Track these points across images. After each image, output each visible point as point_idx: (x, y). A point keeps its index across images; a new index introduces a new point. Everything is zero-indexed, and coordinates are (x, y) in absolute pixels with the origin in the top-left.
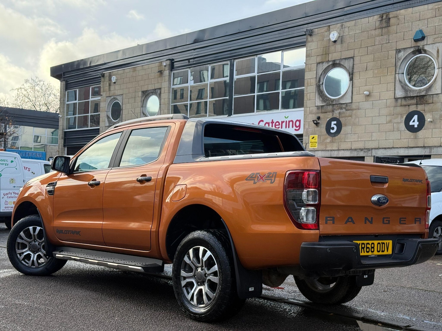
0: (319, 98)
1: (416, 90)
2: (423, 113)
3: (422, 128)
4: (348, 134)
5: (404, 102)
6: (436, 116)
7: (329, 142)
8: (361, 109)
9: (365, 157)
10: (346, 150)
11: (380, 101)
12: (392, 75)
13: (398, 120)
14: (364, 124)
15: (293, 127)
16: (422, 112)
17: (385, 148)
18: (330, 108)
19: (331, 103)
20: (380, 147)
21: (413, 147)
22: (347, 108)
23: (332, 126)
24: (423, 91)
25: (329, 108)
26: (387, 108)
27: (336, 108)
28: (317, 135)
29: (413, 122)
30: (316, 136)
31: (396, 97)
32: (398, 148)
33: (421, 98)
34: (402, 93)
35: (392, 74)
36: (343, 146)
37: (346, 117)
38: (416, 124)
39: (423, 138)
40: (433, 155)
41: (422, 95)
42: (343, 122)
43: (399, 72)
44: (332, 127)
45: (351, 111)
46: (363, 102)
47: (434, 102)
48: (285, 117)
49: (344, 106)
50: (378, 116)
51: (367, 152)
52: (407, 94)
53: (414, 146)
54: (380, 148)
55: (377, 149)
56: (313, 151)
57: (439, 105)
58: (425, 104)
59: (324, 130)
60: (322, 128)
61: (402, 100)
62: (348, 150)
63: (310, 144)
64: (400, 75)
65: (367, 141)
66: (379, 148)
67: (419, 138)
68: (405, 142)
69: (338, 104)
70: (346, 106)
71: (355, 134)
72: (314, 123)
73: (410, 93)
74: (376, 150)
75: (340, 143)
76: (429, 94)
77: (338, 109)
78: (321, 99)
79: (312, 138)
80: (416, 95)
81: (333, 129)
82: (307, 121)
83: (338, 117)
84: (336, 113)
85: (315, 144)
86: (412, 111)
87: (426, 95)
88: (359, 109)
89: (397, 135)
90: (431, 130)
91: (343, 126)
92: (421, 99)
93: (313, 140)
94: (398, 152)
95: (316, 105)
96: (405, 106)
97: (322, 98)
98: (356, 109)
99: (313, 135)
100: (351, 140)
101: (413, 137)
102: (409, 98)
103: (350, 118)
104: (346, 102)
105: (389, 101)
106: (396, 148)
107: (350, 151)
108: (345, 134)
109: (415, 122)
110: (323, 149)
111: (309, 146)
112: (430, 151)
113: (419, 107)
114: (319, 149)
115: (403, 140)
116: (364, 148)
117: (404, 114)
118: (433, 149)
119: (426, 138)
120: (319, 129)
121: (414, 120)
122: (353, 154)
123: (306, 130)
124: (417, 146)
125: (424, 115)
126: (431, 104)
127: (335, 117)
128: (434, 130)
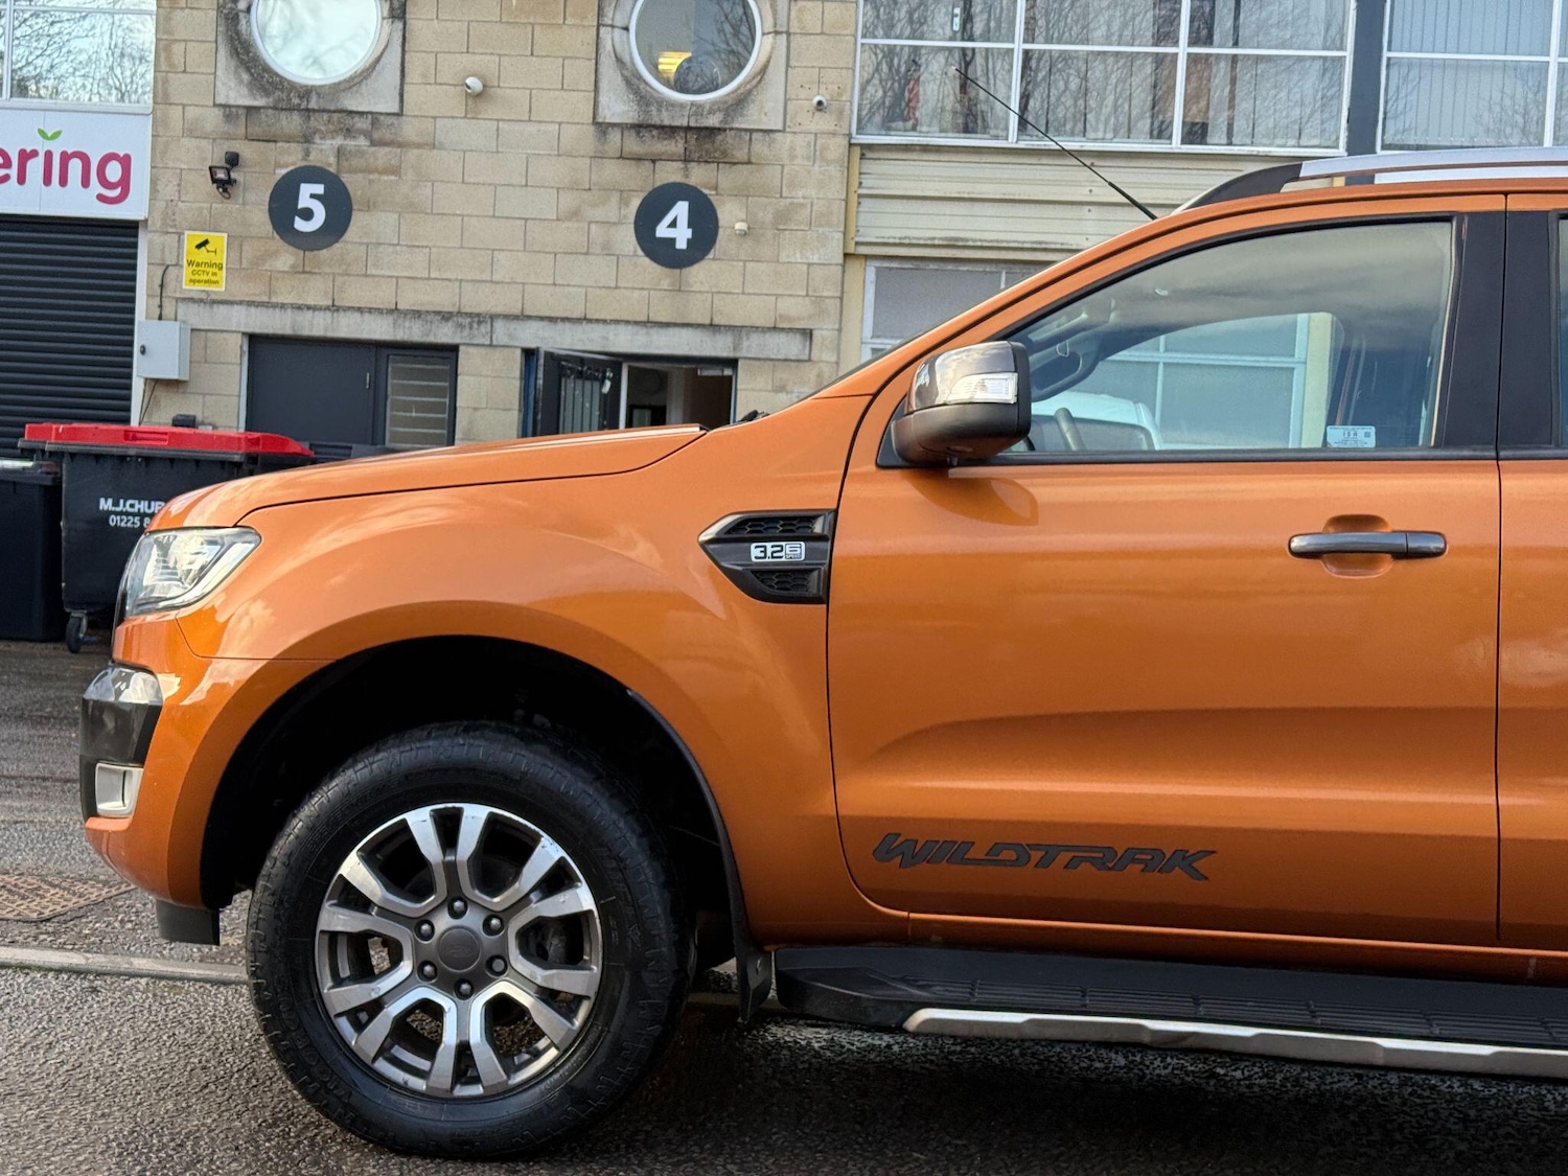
0: (236, 72)
1: (682, 106)
2: (711, 198)
3: (707, 251)
4: (380, 244)
5: (633, 145)
6: (761, 214)
7: (286, 269)
8: (442, 147)
9: (462, 348)
10: (370, 310)
11: (532, 128)
12: (584, 26)
13: (610, 210)
14: (458, 212)
15: (85, 183)
16: (706, 191)
17: (552, 320)
18: (292, 123)
19: (296, 101)
20: (526, 313)
21: (667, 325)
22: (376, 136)
23: (304, 201)
24: (711, 112)
25: (284, 123)
26: (560, 159)
27: (323, 128)
28: (225, 235)
29: (670, 226)
30: (219, 240)
31: (600, 120)
32: (604, 321)
33: (705, 137)
34: (626, 108)
35: (586, 23)
36: (355, 294)
37: (370, 172)
38: (682, 236)
39: (707, 292)
40: (747, 361)
41: (707, 128)
42: (359, 193)
43: (613, 19)
44: (300, 206)
45: (399, 150)
46: (453, 117)
47: (753, 160)
48: (42, 133)
49: (362, 124)
50: (522, 186)
51: (471, 328)
52: (647, 112)
53: (673, 321)
54: (529, 317)
55: (516, 318)
56: (201, 301)
57: (771, 174)
58: (718, 163)
59: (259, 216)
60: (248, 207)
61: (626, 133)
62: (380, 311)
63: (187, 272)
64: (616, 30)
65: (468, 281)
66: (523, 317)
67: (691, 291)
68: (634, 304)
69: (334, 112)
70: (373, 124)
71: (417, 250)
72: (214, 181)
73: (659, 110)
74: (514, 325)
75: (339, 280)
76: (736, 125)
77: (334, 133)
78: (246, 77)
79: (199, 246)
80: (685, 124)
81: (307, 214)
82: (171, 165)
83: (334, 166)
84: (324, 147)
85: (214, 274)
86: (666, 182)
87: (725, 130)
88: (434, 147)
89: (600, 270)
90: (741, 264)
91: (355, 207)
92: (704, 140)
93: (202, 255)
94: (606, 339)
95: (221, 100)
96: (639, 159)
97: (252, 75)
98: (419, 146)
99: (203, 230)
100: (396, 274)
101: (671, 284)
102: (655, 132)
103: (393, 178)
104: (374, 110)
105: (569, 132)
106: (597, 321)
107: (390, 319)
108: (367, 245)
109: (676, 227)
110: (257, 299)
111: (179, 280)
112: (734, 343)
113: (695, 170)
114: (238, 298)
115: (628, 293)
116: (455, 310)
117: (635, 193)
118: (748, 339)
119: (719, 292)
120: (232, 207)
121: (676, 218)
122: (407, 331)
123: (162, 204)
124: (686, 322)
125: (715, 203)
126: (740, 166)
127: (318, 165)
128: (750, 265)
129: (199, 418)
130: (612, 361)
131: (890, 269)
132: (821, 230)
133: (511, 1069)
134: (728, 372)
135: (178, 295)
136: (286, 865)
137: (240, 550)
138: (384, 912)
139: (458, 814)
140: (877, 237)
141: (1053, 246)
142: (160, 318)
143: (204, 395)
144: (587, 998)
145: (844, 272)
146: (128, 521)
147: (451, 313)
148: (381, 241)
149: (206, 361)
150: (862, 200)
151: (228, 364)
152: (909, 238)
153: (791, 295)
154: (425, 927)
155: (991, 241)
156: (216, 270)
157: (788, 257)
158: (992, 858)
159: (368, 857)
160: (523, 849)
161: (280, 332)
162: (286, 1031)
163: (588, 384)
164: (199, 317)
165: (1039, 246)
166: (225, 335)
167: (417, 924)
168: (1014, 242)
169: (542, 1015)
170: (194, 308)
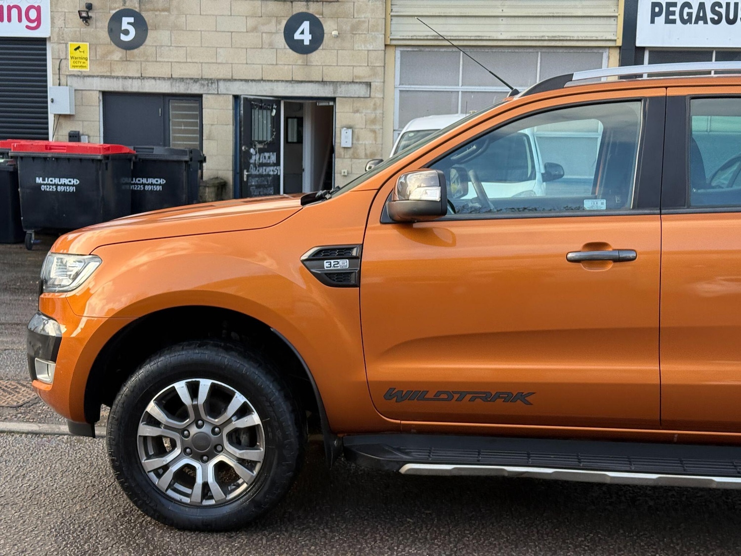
2: (320, 19)
3: (319, 45)
4: (162, 46)
6: (344, 26)
7: (118, 59)
9: (204, 96)
10: (159, 78)
13: (272, 27)
14: (199, 29)
15: (20, 20)
16: (317, 16)
17: (246, 81)
20: (234, 78)
21: (302, 82)
23: (125, 26)
26: (247, 2)
28: (88, 44)
29: (301, 34)
30: (85, 46)
32: (272, 81)
36: (151, 71)
37: (156, 11)
38: (307, 38)
39: (320, 65)
40: (340, 98)
42: (151, 21)
44: (123, 28)
50: (229, 16)
51: (208, 86)
53: (304, 80)
54: (235, 80)
55: (229, 80)
56: (78, 76)
57: (349, 7)
58: (323, 2)
59: (103, 34)
60: (98, 29)
62: (164, 79)
63: (71, 62)
65: (205, 63)
66: (232, 80)
67: (312, 65)
68: (285, 72)
71: (180, 48)
72: (81, 17)
74: (228, 84)
75: (144, 64)
79: (76, 49)
81: (126, 32)
82: (60, 10)
83: (138, 8)
85: (83, 63)
86: (298, 12)
89: (268, 56)
90: (336, 51)
91: (149, 28)
93: (77, 54)
94: (273, 89)
96: (284, 1)
99: (77, 41)
100: (170, 60)
101: (302, 62)
103: (166, 13)
106: (268, 81)
107: (169, 82)
108: (156, 46)
109: (304, 34)
110: (105, 74)
111: (67, 66)
112: (334, 90)
113: (312, 6)
114: (95, 74)
115: (281, 66)
116: (200, 77)
117: (283, 18)
118: (340, 88)
119: (325, 65)
120: (90, 30)
121: (303, 30)
122: (177, 88)
123: (57, 30)
124: (310, 80)
125: (322, 22)
126: (334, 3)
127: (131, 8)
128: (340, 52)
129: (81, 132)
130: (277, 100)
131: (408, 51)
132: (373, 33)
133: (226, 493)
134: (331, 103)
135: (68, 74)
136: (123, 407)
137: (93, 265)
138: (167, 427)
139: (198, 383)
140: (401, 36)
141: (485, 38)
142: (59, 85)
143: (83, 121)
144: (259, 462)
145: (385, 53)
146: (50, 188)
147: (198, 79)
148: (163, 44)
149: (82, 105)
150: (393, 18)
151: (93, 106)
152: (416, 36)
153: (360, 66)
154: (186, 432)
155: (455, 36)
156: (84, 61)
157: (358, 47)
158: (437, 397)
159: (159, 403)
160: (228, 397)
161: (116, 90)
162: (126, 479)
163: (265, 112)
164: (77, 84)
165: (478, 38)
166: (91, 92)
167: (182, 431)
168: (467, 36)
169: (239, 469)
170: (75, 79)
